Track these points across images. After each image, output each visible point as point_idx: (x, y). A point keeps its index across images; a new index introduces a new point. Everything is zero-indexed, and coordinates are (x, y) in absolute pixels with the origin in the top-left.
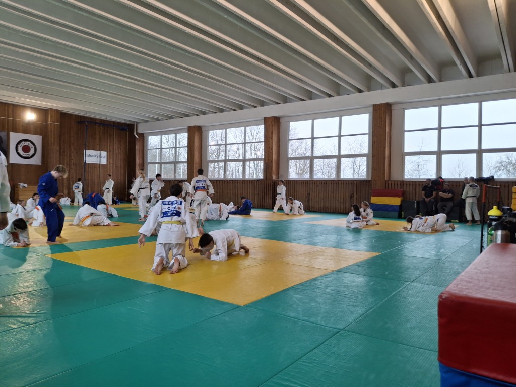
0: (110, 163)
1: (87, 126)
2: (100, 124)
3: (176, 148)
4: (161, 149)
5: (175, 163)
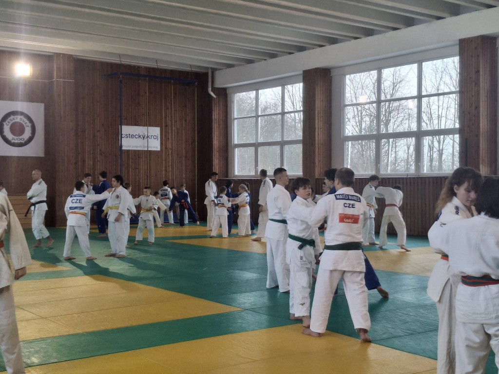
0: (166, 148)
1: (121, 81)
2: (145, 76)
3: (283, 113)
4: (257, 117)
5: (282, 144)
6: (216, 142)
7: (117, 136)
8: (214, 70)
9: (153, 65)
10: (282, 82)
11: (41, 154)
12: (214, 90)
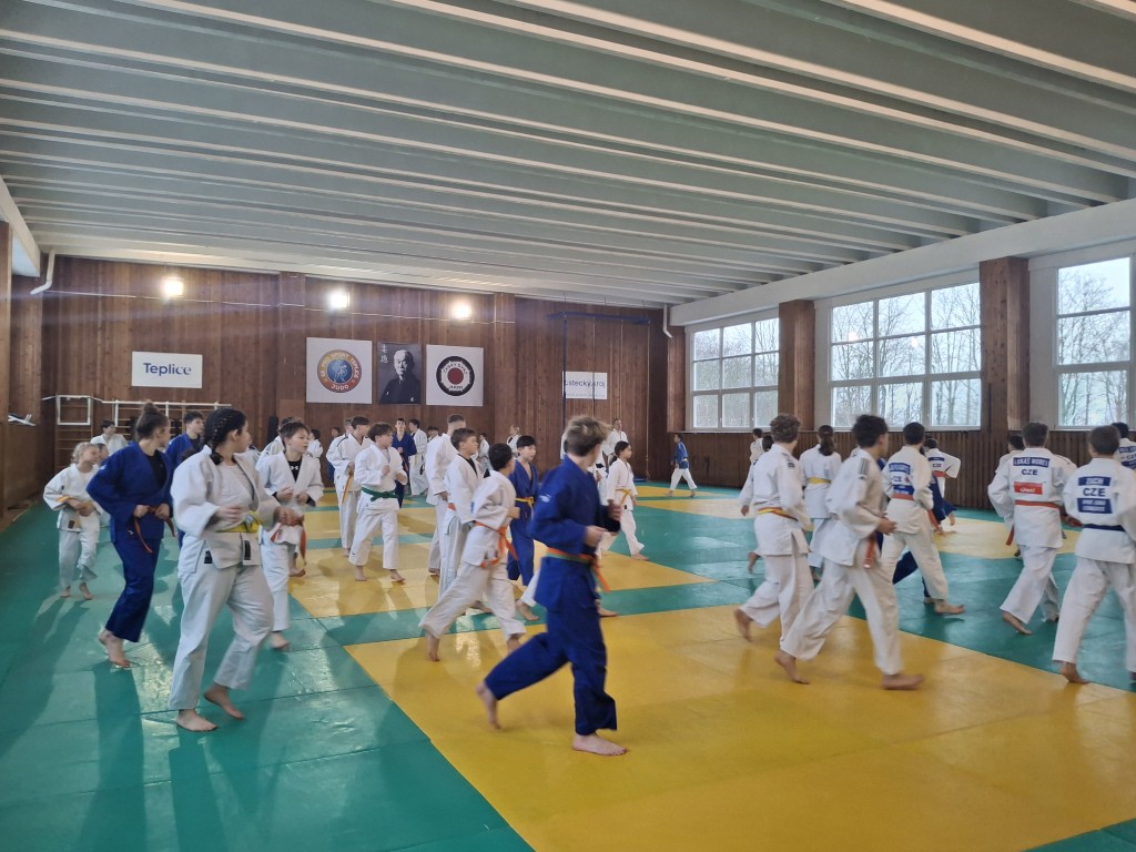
0: (614, 397)
1: (565, 322)
2: (593, 315)
3: (754, 355)
4: (721, 359)
5: (752, 391)
6: (671, 390)
7: (559, 383)
8: (670, 306)
9: (600, 302)
10: (753, 318)
11: (480, 403)
12: (669, 328)
